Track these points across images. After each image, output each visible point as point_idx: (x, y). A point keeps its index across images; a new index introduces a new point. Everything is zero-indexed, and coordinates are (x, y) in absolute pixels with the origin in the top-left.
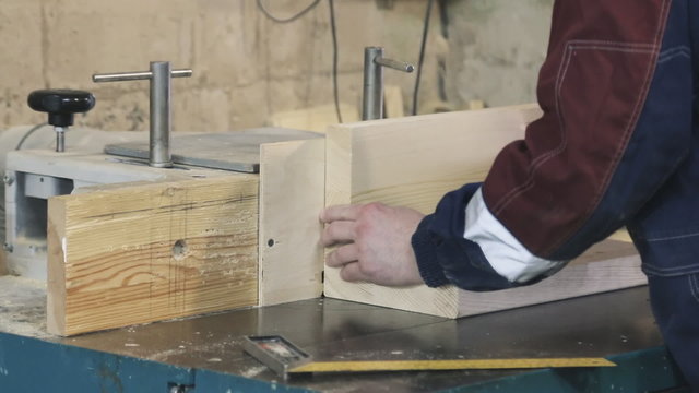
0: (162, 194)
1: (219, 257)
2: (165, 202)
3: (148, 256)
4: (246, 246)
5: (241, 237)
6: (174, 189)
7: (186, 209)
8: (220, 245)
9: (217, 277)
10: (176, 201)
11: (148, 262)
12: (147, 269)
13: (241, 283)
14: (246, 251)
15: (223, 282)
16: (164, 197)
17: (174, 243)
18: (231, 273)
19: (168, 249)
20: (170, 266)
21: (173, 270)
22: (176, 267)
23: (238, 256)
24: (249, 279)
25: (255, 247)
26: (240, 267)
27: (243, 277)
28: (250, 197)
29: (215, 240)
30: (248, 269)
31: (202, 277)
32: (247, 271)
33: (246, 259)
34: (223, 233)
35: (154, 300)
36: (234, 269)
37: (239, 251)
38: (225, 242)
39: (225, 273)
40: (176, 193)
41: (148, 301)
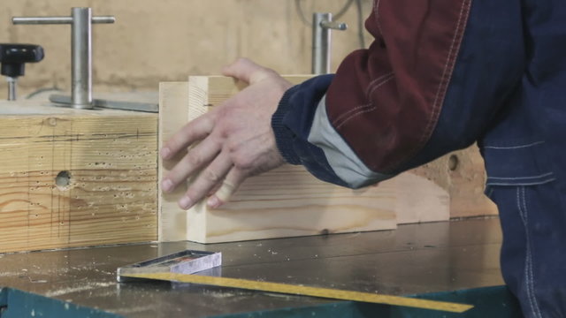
0: (42, 123)
1: (111, 190)
2: (46, 131)
3: (26, 184)
4: (142, 182)
5: (137, 173)
6: (56, 119)
7: (71, 140)
8: (112, 179)
9: (108, 211)
10: (58, 131)
11: (26, 190)
12: (24, 197)
13: (138, 218)
14: (144, 187)
15: (116, 216)
16: (44, 126)
17: (57, 173)
18: (126, 207)
19: (51, 178)
20: (53, 196)
21: (56, 201)
22: (60, 197)
23: (135, 191)
24: (147, 214)
25: (155, 184)
26: (137, 202)
27: (139, 212)
28: (148, 134)
29: (106, 173)
30: (146, 205)
31: (91, 209)
32: (145, 207)
33: (143, 195)
34: (115, 167)
35: (33, 229)
36: (130, 203)
37: (135, 186)
38: (117, 176)
39: (119, 207)
40: (59, 124)
41: (26, 229)
